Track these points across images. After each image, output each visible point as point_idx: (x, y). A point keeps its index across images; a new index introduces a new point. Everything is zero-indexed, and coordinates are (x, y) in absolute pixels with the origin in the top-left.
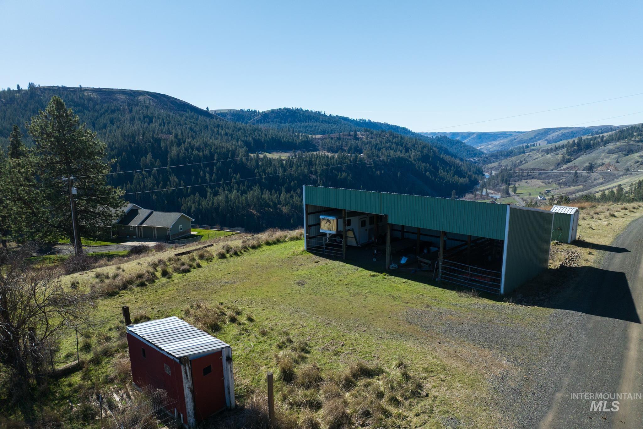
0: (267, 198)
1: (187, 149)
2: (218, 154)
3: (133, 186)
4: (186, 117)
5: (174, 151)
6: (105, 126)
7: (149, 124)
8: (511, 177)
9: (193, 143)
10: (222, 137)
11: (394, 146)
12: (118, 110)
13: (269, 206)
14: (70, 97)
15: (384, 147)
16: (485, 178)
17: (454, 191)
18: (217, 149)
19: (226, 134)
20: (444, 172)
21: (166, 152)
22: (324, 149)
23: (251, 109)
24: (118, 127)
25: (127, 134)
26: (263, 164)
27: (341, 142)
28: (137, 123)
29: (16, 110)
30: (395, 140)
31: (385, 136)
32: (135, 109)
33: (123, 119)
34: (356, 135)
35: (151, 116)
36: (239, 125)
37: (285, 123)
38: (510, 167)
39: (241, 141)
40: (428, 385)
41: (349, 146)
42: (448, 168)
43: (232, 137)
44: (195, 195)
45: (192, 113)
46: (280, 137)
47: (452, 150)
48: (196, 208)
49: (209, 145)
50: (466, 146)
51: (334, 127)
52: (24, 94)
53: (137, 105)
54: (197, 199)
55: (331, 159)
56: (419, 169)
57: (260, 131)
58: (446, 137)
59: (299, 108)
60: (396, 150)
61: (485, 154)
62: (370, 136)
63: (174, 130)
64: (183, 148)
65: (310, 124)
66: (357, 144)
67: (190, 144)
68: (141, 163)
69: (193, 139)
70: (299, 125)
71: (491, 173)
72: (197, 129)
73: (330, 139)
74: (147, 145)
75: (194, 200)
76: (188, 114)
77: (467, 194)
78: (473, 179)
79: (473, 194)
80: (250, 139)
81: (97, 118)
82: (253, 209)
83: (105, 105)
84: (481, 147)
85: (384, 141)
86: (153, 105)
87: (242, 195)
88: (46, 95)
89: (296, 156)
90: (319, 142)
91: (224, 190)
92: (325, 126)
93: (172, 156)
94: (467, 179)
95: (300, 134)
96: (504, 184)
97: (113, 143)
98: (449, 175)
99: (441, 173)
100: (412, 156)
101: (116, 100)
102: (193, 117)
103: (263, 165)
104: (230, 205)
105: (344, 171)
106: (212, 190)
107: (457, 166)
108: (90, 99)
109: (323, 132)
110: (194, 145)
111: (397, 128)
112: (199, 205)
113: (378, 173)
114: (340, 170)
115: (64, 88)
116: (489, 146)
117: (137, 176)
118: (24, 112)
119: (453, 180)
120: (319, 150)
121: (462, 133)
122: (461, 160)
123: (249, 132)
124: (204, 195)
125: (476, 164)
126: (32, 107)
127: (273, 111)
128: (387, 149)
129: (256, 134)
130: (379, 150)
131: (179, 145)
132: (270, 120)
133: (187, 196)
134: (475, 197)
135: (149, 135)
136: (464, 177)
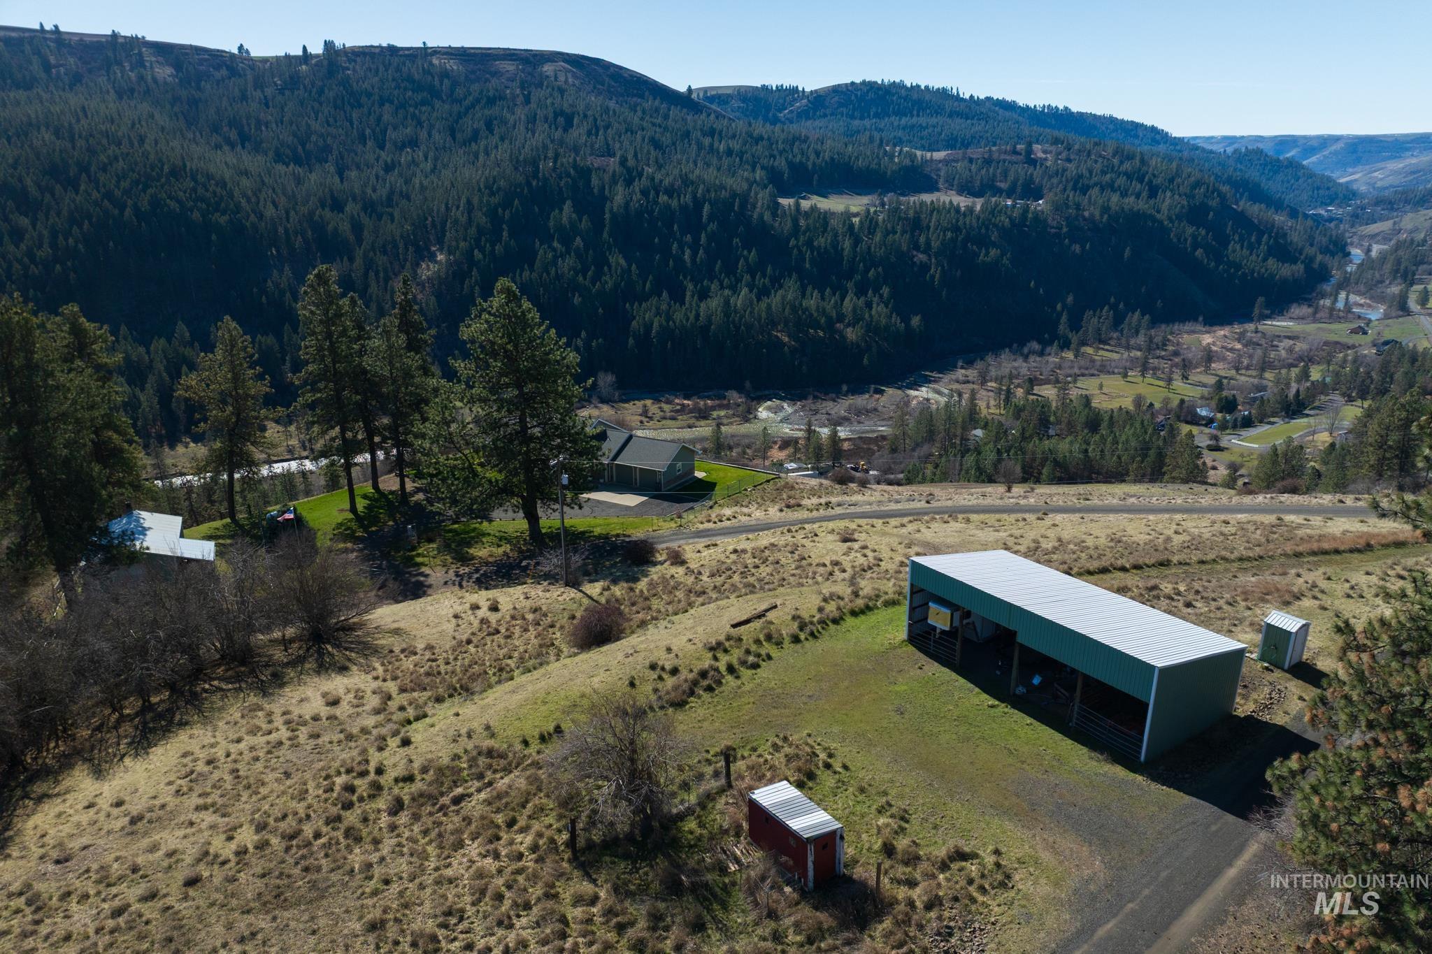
0: (813, 308)
1: (644, 193)
2: (710, 203)
3: (534, 275)
4: (644, 112)
5: (619, 196)
6: (475, 137)
7: (565, 130)
8: (1422, 262)
9: (658, 177)
10: (720, 159)
11: (1121, 181)
12: (502, 98)
13: (817, 326)
14: (405, 70)
15: (1096, 184)
16: (1351, 262)
17: (1261, 299)
18: (708, 191)
19: (729, 152)
20: (1242, 248)
21: (603, 199)
22: (950, 186)
23: (786, 84)
24: (502, 139)
25: (521, 158)
26: (808, 225)
27: (991, 170)
28: (542, 127)
29: (302, 103)
30: (1127, 166)
31: (1100, 156)
32: (537, 94)
33: (512, 119)
34: (1029, 151)
35: (568, 111)
36: (760, 128)
37: (862, 118)
38: (1422, 235)
39: (763, 168)
40: (1017, 877)
41: (1011, 177)
42: (1253, 239)
43: (741, 159)
44: (660, 295)
45: (657, 102)
46: (850, 157)
47: (1273, 186)
48: (660, 326)
49: (692, 183)
50: (1311, 175)
51: (978, 127)
52: (316, 65)
53: (540, 85)
54: (664, 307)
55: (965, 215)
56: (1179, 240)
57: (805, 141)
58: (1259, 152)
59: (897, 80)
60: (1127, 191)
61: (1362, 197)
62: (1064, 155)
63: (617, 145)
64: (637, 189)
65: (923, 120)
66: (1032, 175)
67: (653, 179)
68: (551, 223)
69: (660, 167)
70: (896, 124)
71: (1369, 250)
72: (666, 139)
73: (966, 162)
74: (562, 183)
75: (658, 309)
76: (649, 104)
77: (1295, 305)
78: (1316, 266)
79: (1310, 306)
80: (781, 163)
81: (459, 116)
82: (781, 331)
83: (475, 87)
84: (1355, 177)
85: (1098, 166)
86: (574, 85)
87: (759, 299)
88: (358, 67)
89: (883, 205)
90: (939, 170)
91: (722, 288)
92: (958, 126)
93: (615, 209)
94: (1299, 268)
95: (898, 149)
96: (1399, 280)
97: (494, 178)
98: (1254, 257)
99: (1234, 251)
100: (1165, 207)
101: (496, 74)
102: (657, 110)
103: (808, 229)
104: (733, 322)
105: (994, 245)
106: (695, 286)
107: (1277, 234)
108: (445, 74)
109: (951, 144)
110: (661, 181)
111: (1133, 129)
112: (669, 318)
113: (1077, 248)
114: (983, 242)
115: (392, 50)
116: (1376, 174)
117: (543, 253)
118: (316, 105)
119: (1263, 270)
120: (938, 190)
121: (1305, 137)
122: (1294, 213)
123: (781, 146)
124: (678, 296)
125: (1332, 225)
126: (332, 94)
127: (836, 90)
128: (1102, 189)
129: (796, 150)
130: (1085, 190)
131: (629, 182)
132: (828, 111)
133: (644, 298)
134: (1315, 313)
135: (567, 159)
136: (1294, 261)
